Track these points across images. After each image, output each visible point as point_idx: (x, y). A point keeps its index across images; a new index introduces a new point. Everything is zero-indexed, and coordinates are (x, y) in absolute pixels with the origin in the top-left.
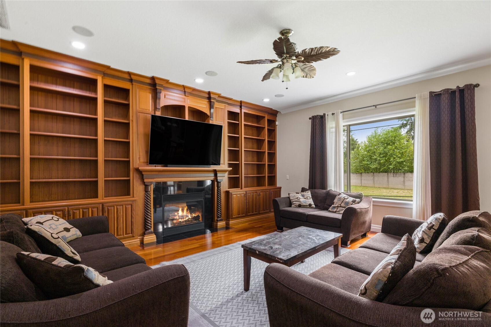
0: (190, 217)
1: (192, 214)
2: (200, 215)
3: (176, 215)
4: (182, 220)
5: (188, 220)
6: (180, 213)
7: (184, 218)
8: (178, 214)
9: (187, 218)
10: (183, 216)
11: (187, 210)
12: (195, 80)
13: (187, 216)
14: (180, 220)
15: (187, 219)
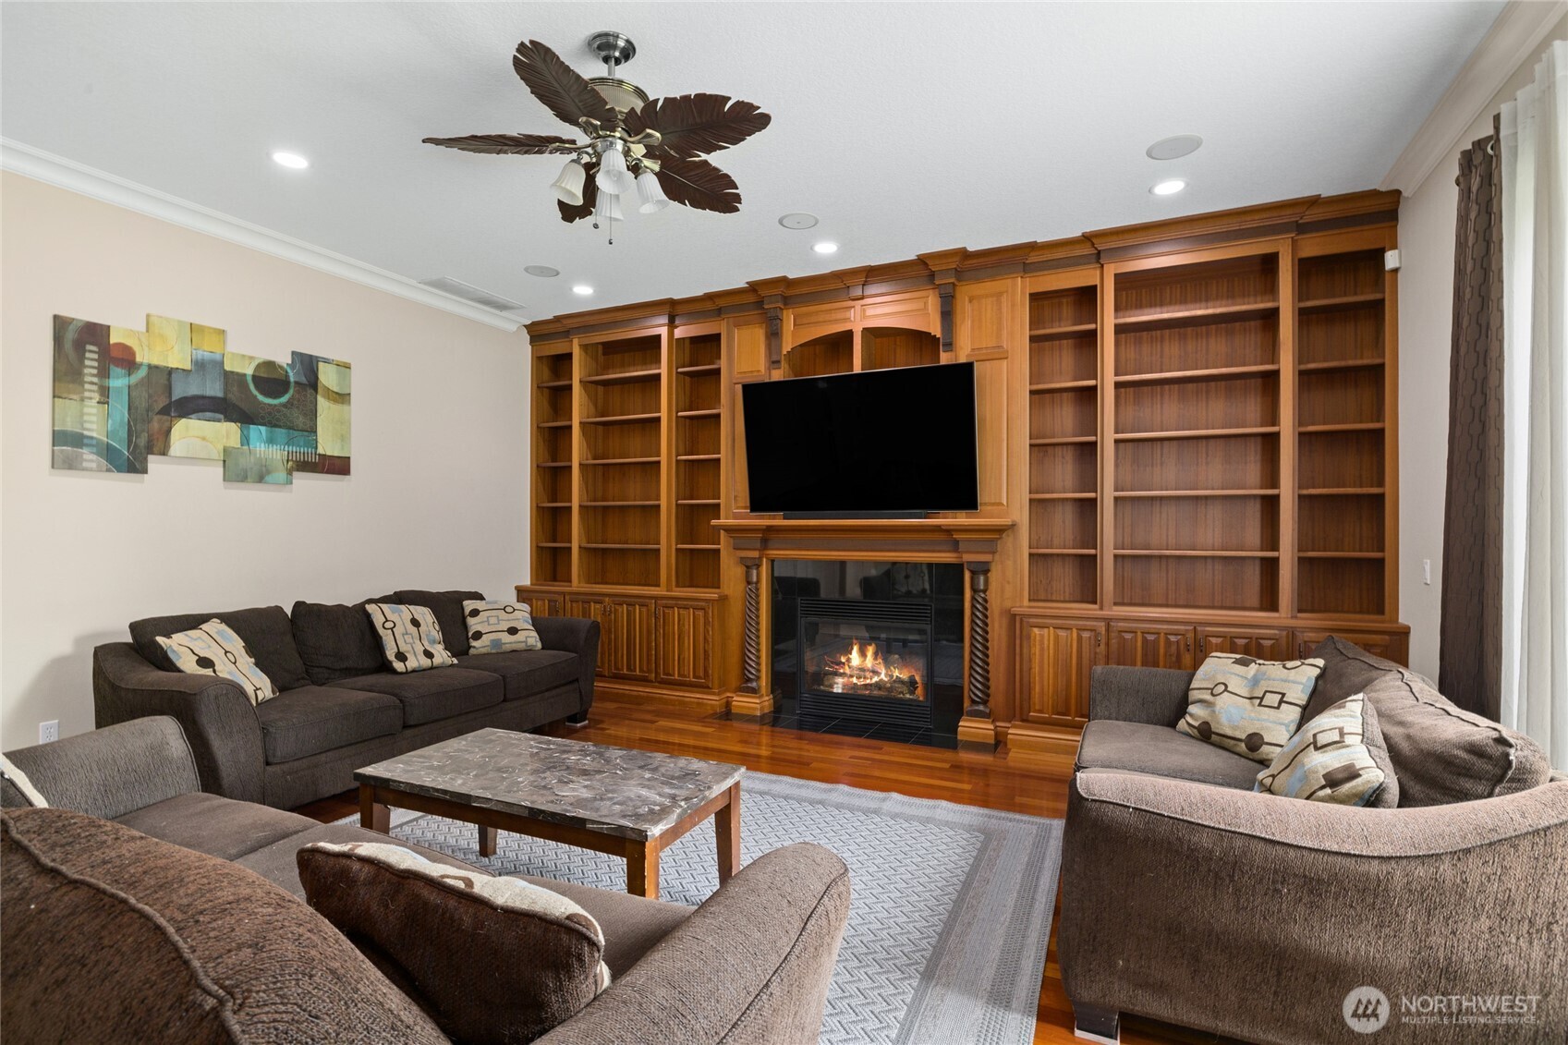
0: (883, 676)
1: (891, 671)
2: (918, 678)
3: (844, 663)
4: (862, 682)
5: (878, 686)
6: (855, 657)
7: (865, 678)
8: (849, 660)
9: (876, 679)
10: (862, 670)
11: (876, 655)
12: (812, 248)
13: (875, 673)
14: (855, 680)
15: (876, 682)
